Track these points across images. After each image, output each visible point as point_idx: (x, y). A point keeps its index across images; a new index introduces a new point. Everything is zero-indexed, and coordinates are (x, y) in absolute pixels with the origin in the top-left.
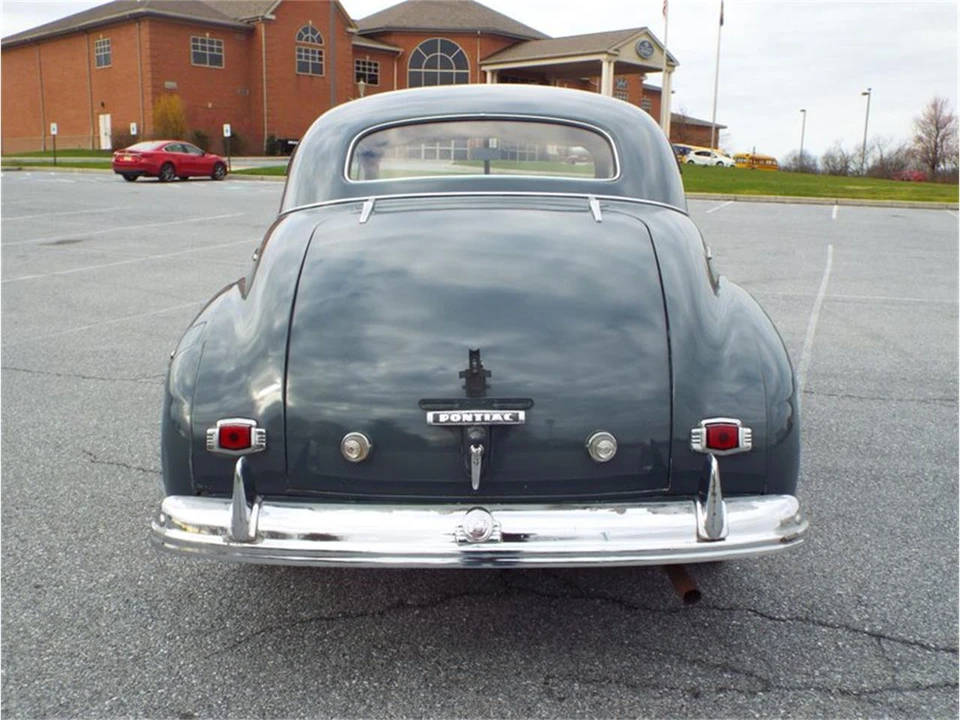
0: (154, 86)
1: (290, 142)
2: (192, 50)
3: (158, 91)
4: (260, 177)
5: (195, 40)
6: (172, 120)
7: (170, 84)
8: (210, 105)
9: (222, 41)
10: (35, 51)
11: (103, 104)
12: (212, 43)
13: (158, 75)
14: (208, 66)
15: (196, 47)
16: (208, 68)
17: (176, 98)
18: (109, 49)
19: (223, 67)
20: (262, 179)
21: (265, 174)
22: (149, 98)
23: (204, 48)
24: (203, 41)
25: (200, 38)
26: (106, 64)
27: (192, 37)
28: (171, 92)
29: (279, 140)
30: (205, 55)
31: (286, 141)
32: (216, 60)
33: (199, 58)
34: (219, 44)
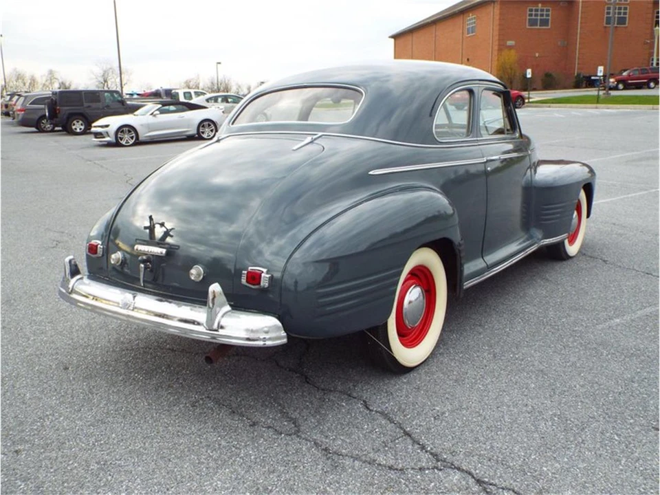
0: (499, 45)
1: (593, 78)
2: (528, 17)
3: (502, 47)
4: (548, 105)
5: (531, 10)
6: (508, 67)
7: (510, 43)
8: (537, 55)
9: (550, 9)
10: (433, 29)
11: (468, 60)
12: (542, 10)
13: (503, 37)
14: (538, 27)
15: (531, 15)
16: (539, 29)
17: (513, 52)
18: (474, 23)
19: (549, 27)
20: (549, 107)
21: (553, 103)
22: (496, 53)
23: (536, 15)
24: (537, 10)
25: (534, 8)
26: (472, 33)
27: (529, 8)
28: (510, 47)
29: (584, 77)
30: (537, 19)
31: (590, 77)
32: (544, 22)
33: (533, 23)
34: (548, 11)
